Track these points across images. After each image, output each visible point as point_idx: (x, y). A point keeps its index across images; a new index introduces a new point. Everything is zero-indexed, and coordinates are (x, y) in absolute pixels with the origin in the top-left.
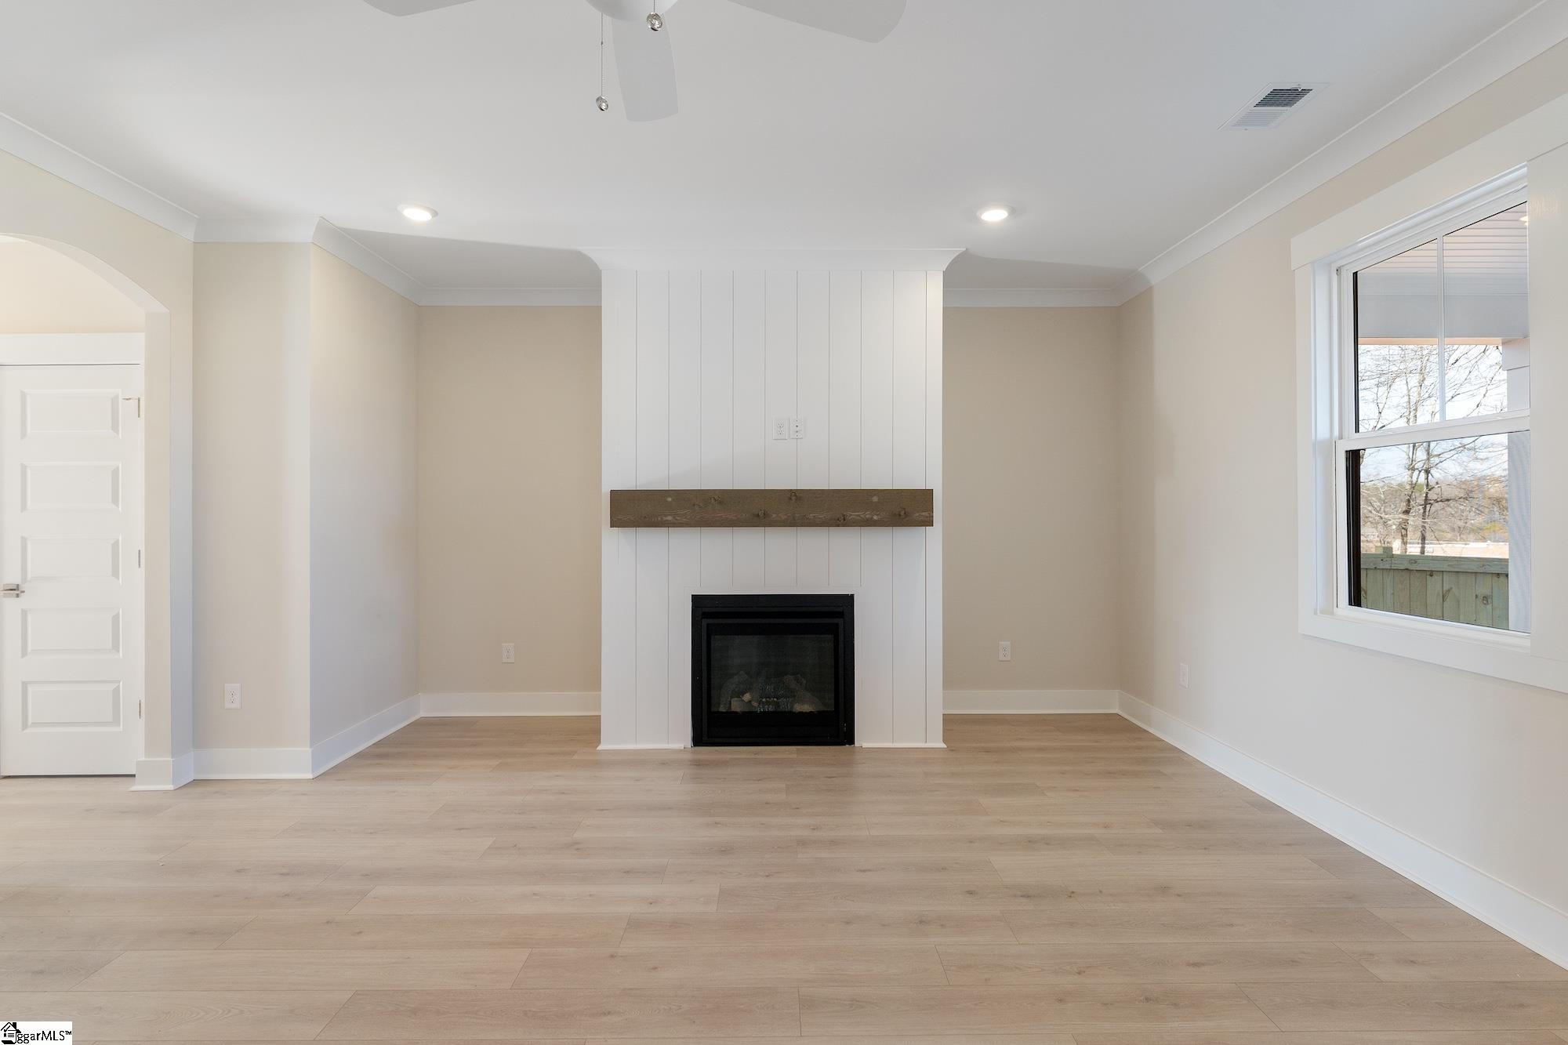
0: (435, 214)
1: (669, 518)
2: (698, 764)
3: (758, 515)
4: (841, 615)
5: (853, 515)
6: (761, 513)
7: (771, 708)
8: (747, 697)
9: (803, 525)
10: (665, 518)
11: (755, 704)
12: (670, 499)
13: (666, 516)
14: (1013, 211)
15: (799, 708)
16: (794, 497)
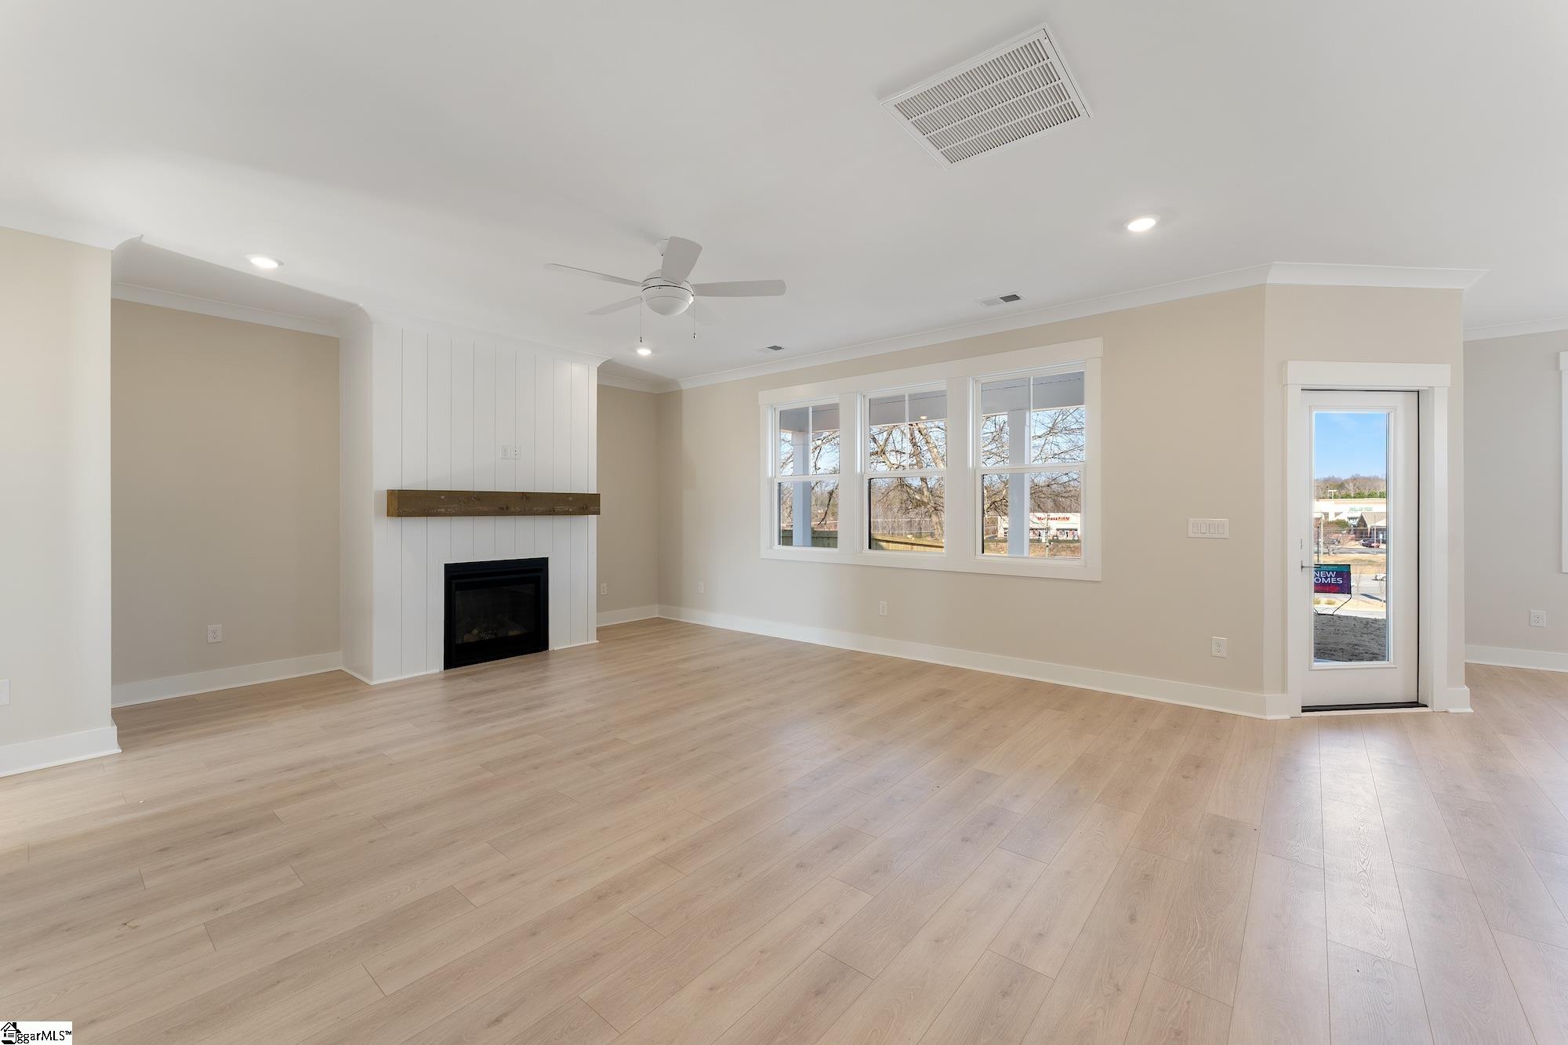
0: (280, 263)
1: (443, 510)
2: (447, 679)
3: (502, 508)
4: (541, 570)
5: (558, 508)
6: (505, 507)
7: (493, 637)
8: (475, 632)
9: (530, 515)
10: (439, 510)
11: (482, 635)
12: (443, 497)
13: (441, 508)
14: (653, 351)
15: (511, 633)
16: (525, 496)
